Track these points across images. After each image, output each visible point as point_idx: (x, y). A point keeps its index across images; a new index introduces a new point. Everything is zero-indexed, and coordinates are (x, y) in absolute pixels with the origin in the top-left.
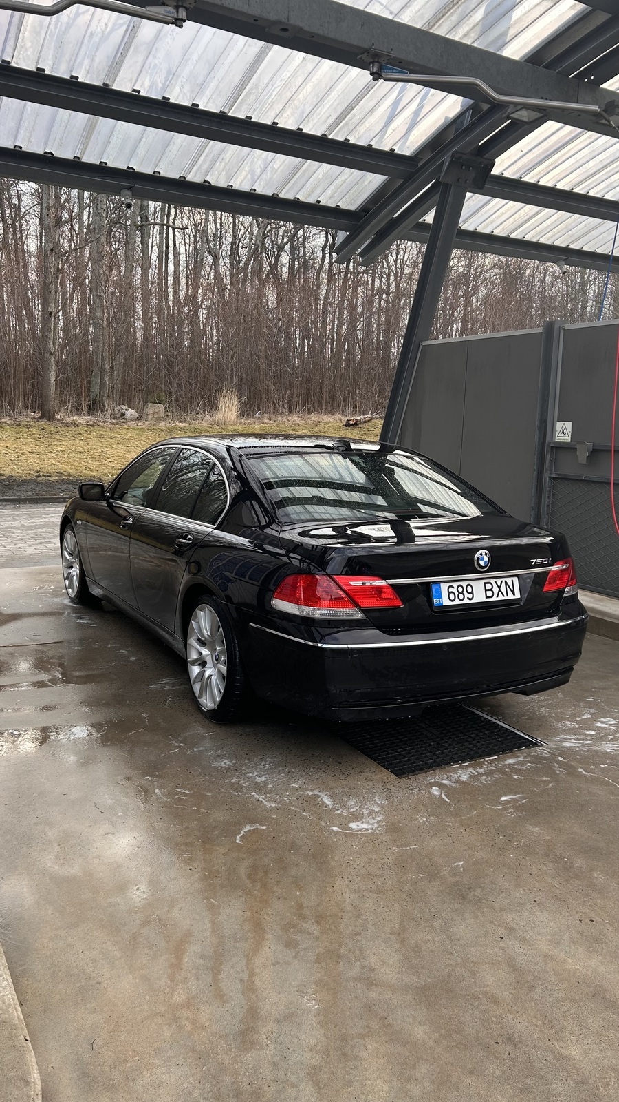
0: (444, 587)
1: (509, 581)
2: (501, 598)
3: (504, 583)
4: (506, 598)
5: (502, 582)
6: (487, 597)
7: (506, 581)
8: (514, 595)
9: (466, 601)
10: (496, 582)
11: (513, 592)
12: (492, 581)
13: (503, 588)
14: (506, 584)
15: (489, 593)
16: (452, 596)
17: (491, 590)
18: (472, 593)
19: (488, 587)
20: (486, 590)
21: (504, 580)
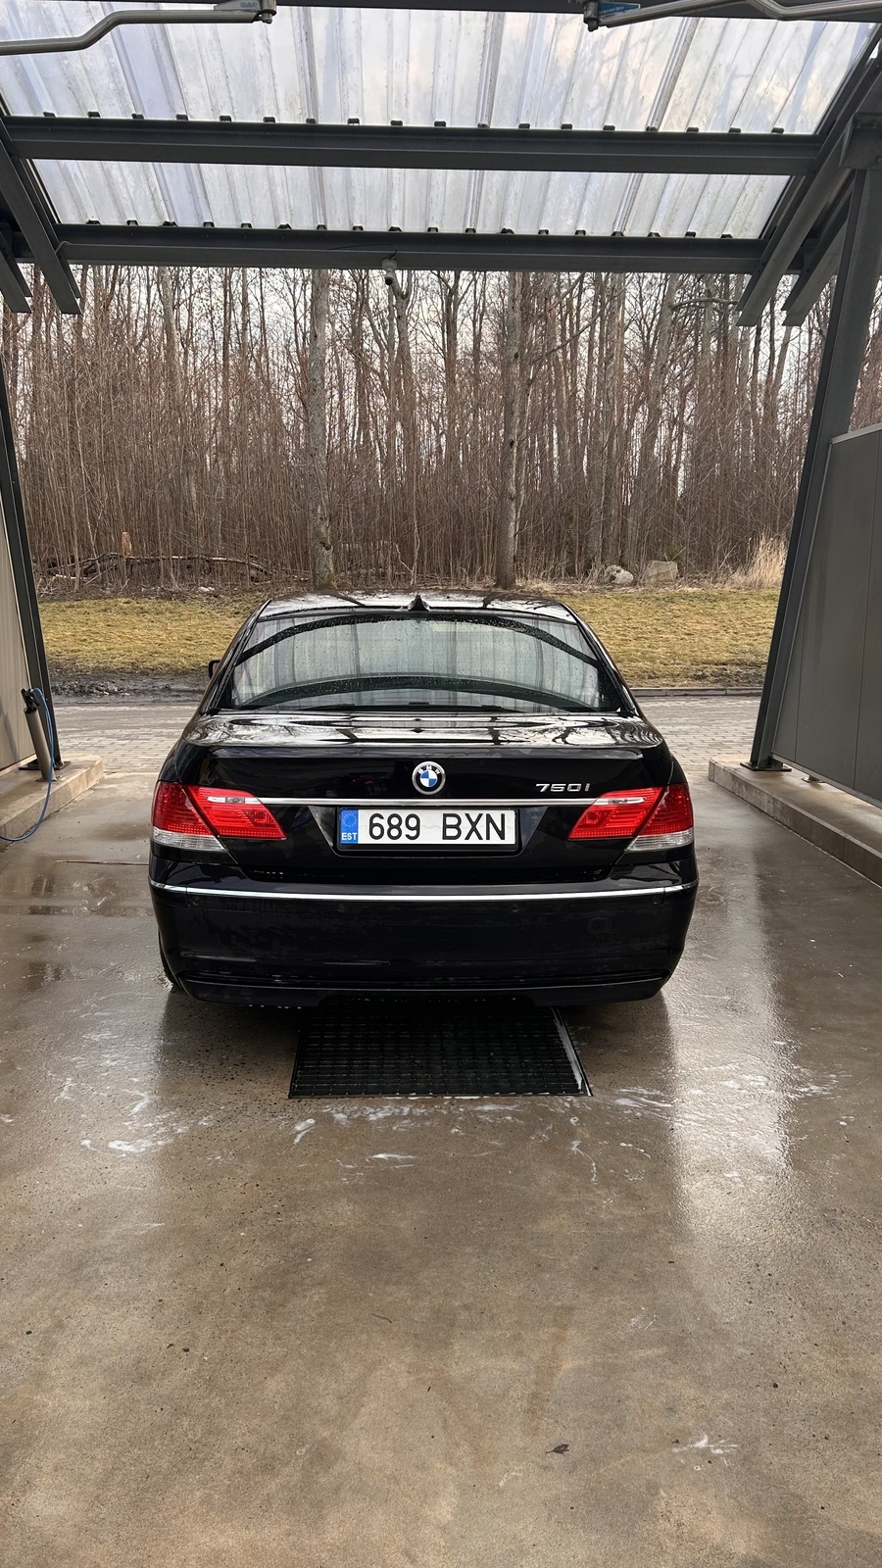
0: (364, 817)
1: (496, 815)
2: (474, 840)
3: (484, 819)
4: (484, 842)
5: (480, 815)
6: (445, 837)
7: (488, 816)
8: (503, 838)
9: (403, 840)
10: (467, 815)
11: (502, 835)
12: (462, 814)
13: (481, 827)
14: (489, 819)
15: (452, 832)
16: (377, 831)
17: (457, 827)
18: (417, 828)
19: (452, 821)
20: (445, 827)
21: (485, 813)
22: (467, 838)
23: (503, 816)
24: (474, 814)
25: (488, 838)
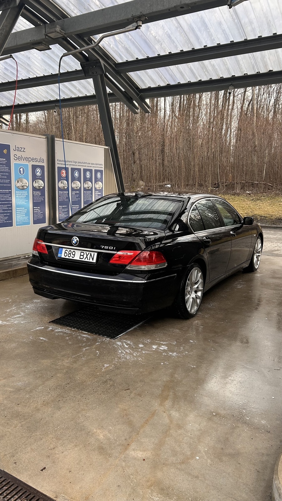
1: (92, 254)
2: (86, 260)
3: (89, 254)
4: (89, 261)
5: (89, 253)
7: (91, 253)
8: (93, 260)
9: (71, 258)
10: (86, 253)
12: (85, 252)
13: (89, 256)
14: (91, 255)
17: (83, 256)
18: (74, 255)
19: (82, 254)
20: (81, 255)
21: (90, 252)
22: (85, 259)
23: (94, 254)
24: (88, 253)
25: (89, 260)
